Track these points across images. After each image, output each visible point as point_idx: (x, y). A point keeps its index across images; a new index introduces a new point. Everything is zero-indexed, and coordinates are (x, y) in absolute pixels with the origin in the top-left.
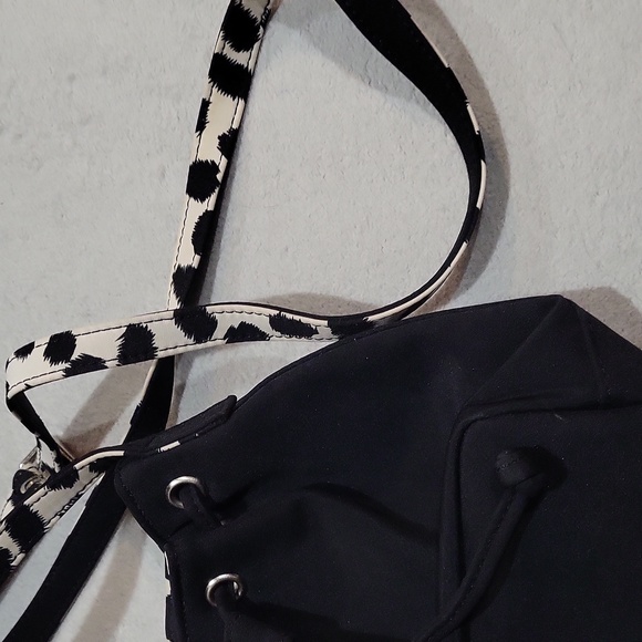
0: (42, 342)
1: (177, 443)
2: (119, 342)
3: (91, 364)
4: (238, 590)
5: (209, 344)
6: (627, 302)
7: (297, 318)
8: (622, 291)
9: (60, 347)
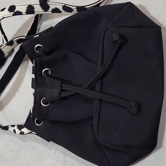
0: (7, 7)
1: (38, 35)
2: (26, 9)
3: (19, 13)
4: (50, 73)
5: (48, 12)
6: (146, 8)
7: (69, 6)
8: (144, 6)
9: (12, 9)
